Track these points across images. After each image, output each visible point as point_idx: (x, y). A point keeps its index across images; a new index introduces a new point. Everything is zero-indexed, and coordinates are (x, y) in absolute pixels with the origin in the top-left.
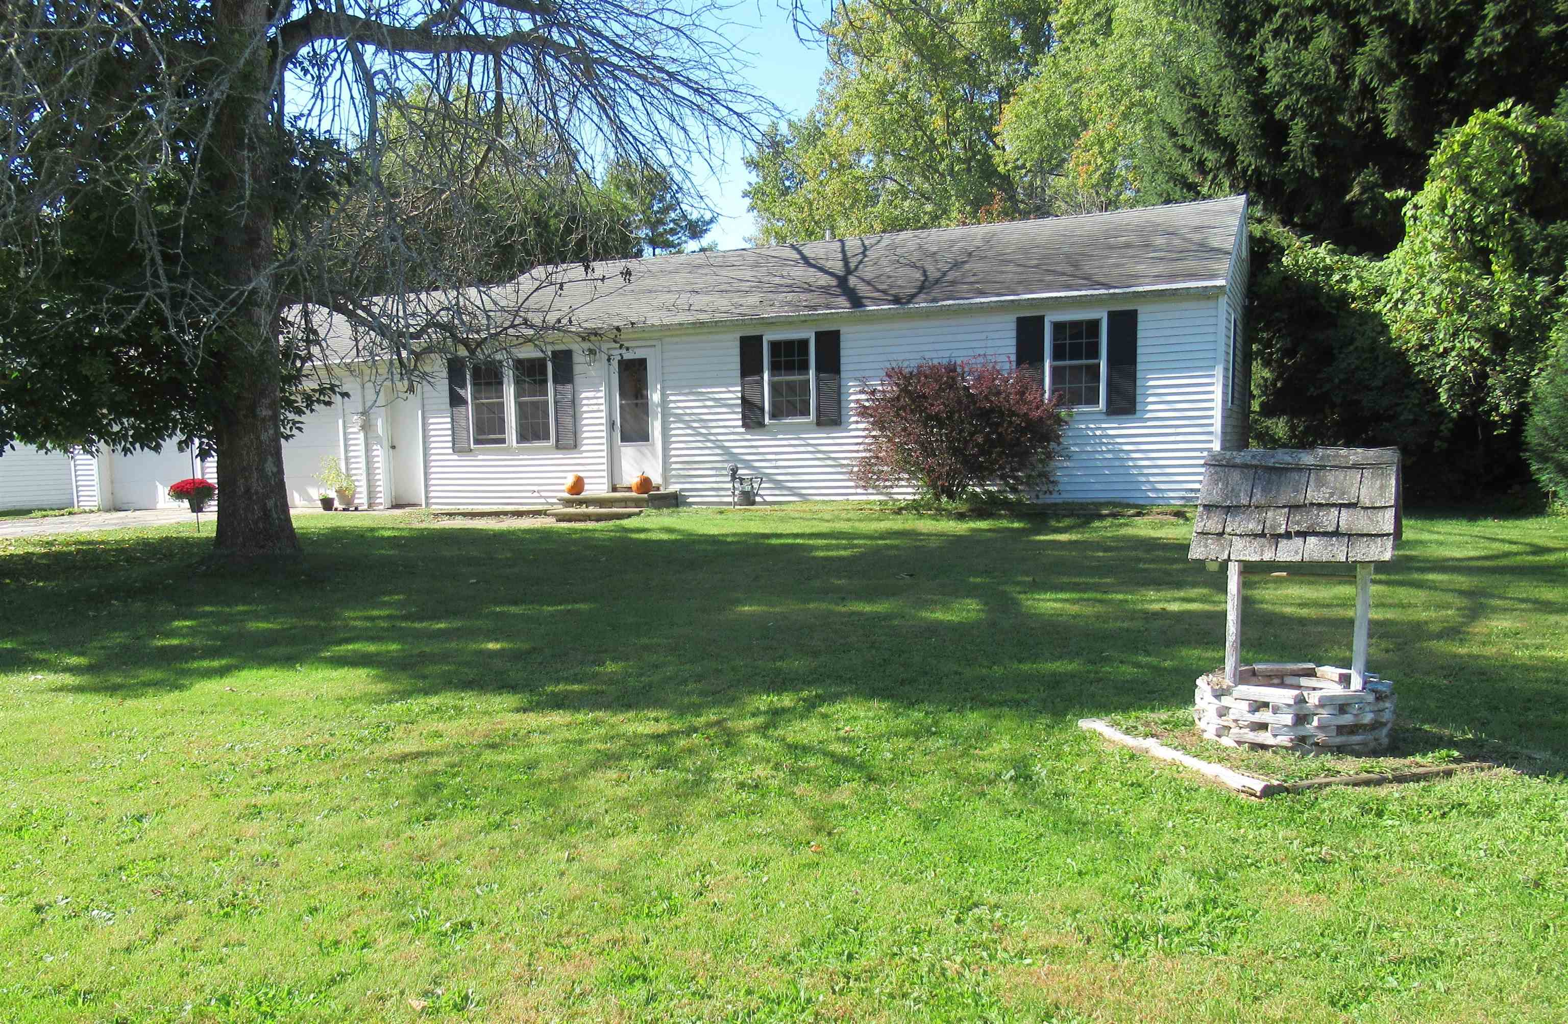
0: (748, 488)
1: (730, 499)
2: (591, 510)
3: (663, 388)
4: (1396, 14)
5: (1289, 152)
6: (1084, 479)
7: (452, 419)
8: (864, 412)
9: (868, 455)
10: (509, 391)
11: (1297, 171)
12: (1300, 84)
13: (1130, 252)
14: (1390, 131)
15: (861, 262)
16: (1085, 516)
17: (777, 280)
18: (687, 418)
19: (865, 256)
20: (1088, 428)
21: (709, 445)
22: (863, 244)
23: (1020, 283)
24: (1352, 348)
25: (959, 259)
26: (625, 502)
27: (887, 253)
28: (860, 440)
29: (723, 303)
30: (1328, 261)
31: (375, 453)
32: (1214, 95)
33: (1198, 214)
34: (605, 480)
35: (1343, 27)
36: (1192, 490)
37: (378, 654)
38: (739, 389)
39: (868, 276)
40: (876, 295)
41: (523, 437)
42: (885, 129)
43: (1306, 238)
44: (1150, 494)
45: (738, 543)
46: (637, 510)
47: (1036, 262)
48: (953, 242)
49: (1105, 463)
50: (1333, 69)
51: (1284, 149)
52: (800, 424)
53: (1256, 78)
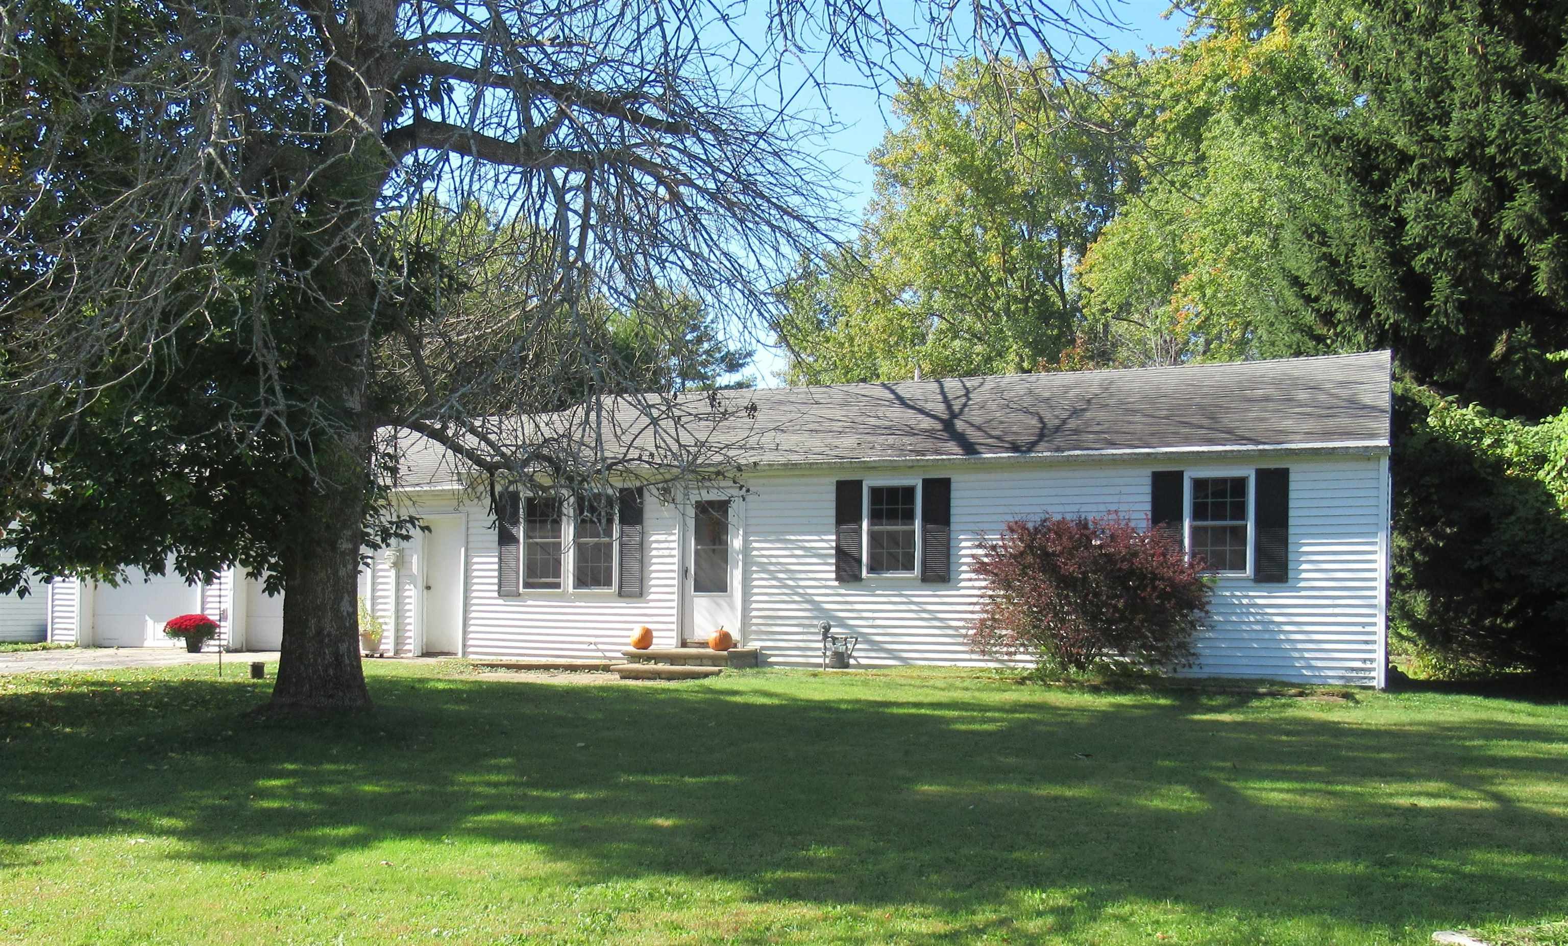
0: (842, 649)
1: (820, 661)
2: (661, 666)
3: (746, 534)
4: (1545, 169)
5: (1432, 307)
6: (1229, 653)
7: (500, 559)
8: (981, 568)
9: (985, 616)
10: (568, 532)
11: (1439, 327)
12: (1444, 236)
13: (1271, 405)
14: (1542, 287)
15: (965, 405)
16: (1239, 694)
17: (873, 421)
18: (772, 568)
19: (969, 399)
20: (1234, 596)
21: (797, 598)
22: (964, 386)
23: (1153, 434)
24: (1513, 518)
25: (1079, 406)
26: (699, 659)
27: (994, 396)
28: (975, 600)
29: (816, 443)
30: (1477, 423)
31: (407, 594)
32: (1346, 244)
33: (1339, 368)
34: (674, 634)
35: (1487, 181)
36: (1353, 669)
37: (531, 827)
38: (834, 537)
39: (978, 421)
40: (990, 441)
41: (581, 582)
42: (934, 263)
43: (1450, 398)
44: (1305, 672)
45: (854, 711)
46: (717, 669)
47: (1165, 412)
48: (1067, 388)
49: (1254, 636)
50: (1475, 223)
51: (1427, 304)
52: (902, 579)
53: (1393, 229)
